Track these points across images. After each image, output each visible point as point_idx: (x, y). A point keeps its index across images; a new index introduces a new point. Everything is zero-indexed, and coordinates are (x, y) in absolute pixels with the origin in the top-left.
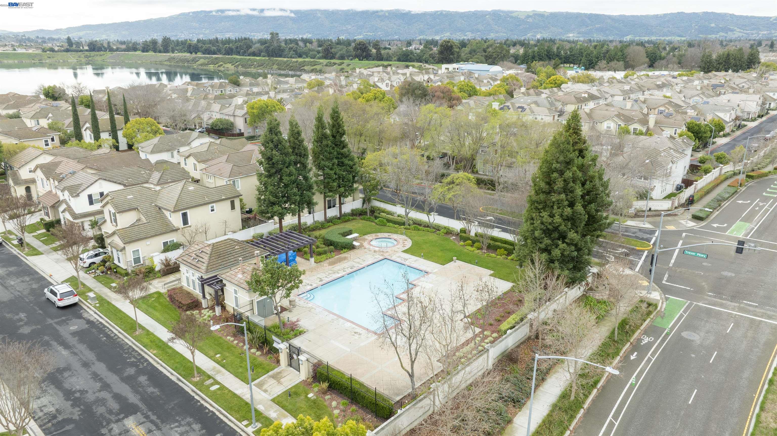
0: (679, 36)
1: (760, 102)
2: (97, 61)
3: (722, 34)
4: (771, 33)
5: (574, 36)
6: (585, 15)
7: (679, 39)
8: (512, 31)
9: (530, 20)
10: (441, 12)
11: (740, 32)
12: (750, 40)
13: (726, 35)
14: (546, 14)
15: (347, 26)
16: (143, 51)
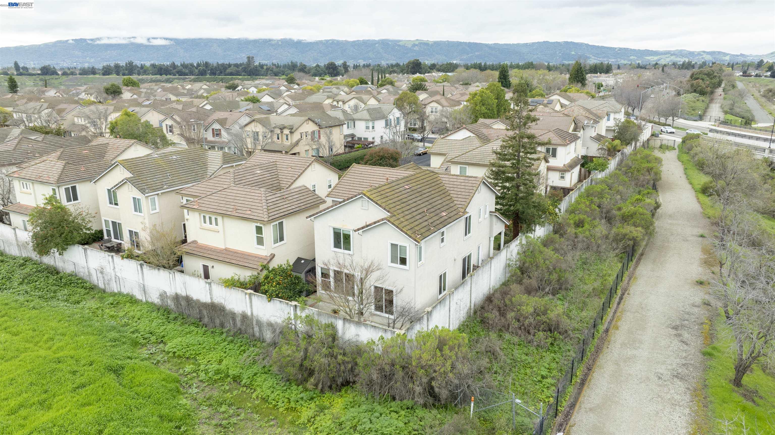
2: (54, 83)
4: (617, 61)
6: (465, 43)
8: (401, 58)
9: (416, 48)
10: (333, 41)
11: (595, 59)
15: (241, 54)
16: (104, 74)
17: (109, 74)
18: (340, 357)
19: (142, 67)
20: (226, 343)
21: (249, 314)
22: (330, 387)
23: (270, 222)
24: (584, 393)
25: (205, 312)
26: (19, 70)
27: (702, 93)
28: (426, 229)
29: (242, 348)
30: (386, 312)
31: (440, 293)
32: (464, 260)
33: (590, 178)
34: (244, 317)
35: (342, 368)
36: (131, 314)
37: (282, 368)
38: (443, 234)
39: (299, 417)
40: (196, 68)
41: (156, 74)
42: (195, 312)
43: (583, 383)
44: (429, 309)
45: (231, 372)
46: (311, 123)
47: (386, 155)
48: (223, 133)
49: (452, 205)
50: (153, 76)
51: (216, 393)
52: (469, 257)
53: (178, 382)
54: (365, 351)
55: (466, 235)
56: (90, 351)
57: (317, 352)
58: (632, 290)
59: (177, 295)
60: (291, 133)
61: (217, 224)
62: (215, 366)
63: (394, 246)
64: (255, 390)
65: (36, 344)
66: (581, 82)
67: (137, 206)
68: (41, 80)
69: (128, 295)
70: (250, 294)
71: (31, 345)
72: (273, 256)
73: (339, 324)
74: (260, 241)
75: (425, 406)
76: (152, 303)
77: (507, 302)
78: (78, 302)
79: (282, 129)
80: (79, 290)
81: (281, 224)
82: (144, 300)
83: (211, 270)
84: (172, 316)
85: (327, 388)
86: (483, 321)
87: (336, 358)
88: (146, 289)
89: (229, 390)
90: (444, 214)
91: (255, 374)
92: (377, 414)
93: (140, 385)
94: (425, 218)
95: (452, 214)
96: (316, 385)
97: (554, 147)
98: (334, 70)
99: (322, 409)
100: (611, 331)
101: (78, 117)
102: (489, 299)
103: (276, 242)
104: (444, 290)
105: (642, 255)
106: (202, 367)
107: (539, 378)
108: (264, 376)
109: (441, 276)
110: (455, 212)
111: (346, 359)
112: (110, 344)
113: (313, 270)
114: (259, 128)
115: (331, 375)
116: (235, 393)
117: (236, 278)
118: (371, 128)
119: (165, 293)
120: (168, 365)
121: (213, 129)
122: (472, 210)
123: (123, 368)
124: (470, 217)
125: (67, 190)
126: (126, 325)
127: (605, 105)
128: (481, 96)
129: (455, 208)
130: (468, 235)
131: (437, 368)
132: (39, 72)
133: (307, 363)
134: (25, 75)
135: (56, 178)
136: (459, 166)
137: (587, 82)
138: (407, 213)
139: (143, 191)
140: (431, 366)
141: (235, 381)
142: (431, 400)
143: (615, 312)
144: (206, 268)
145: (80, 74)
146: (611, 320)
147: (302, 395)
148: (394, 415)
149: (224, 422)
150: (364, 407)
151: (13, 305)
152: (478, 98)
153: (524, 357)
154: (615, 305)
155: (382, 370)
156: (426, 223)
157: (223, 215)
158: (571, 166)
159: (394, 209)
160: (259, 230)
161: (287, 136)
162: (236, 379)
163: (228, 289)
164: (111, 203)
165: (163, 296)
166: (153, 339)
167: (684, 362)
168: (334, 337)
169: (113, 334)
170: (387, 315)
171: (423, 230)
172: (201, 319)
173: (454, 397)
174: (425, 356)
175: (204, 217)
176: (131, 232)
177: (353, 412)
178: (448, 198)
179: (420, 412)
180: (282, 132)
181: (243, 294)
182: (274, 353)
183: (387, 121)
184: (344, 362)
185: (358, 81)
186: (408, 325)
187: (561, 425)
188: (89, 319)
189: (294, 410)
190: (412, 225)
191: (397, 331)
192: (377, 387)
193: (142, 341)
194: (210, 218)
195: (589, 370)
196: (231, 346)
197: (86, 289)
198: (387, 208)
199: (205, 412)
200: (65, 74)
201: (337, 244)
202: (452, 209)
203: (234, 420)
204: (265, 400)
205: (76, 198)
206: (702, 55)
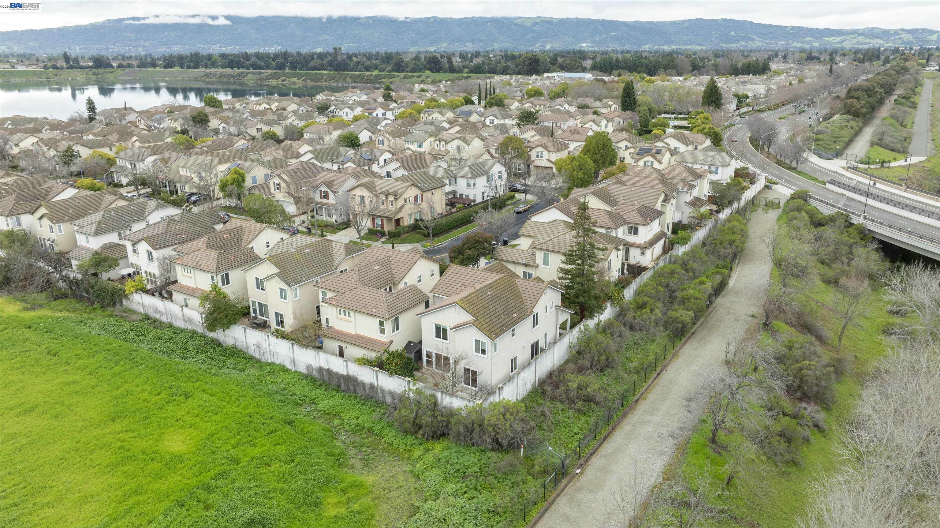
0: (700, 45)
1: (766, 90)
2: (108, 78)
3: (743, 43)
4: (788, 44)
5: (587, 46)
6: (598, 21)
7: (700, 48)
8: (518, 40)
9: (537, 28)
11: (760, 41)
12: (768, 51)
13: (746, 44)
14: (555, 21)
16: (165, 67)
17: (171, 67)
18: (439, 417)
19: (209, 57)
20: (360, 405)
21: (376, 384)
22: (433, 437)
23: (389, 318)
24: (603, 445)
25: (342, 382)
26: (69, 62)
27: (856, 115)
28: (500, 329)
29: (372, 409)
30: (472, 386)
31: (512, 371)
32: (532, 346)
33: (669, 254)
34: (372, 387)
35: (441, 424)
36: (287, 380)
37: (401, 424)
38: (513, 330)
39: (413, 455)
40: (274, 60)
41: (226, 67)
42: (335, 381)
43: (606, 437)
44: (501, 386)
45: (366, 425)
46: (414, 188)
47: (481, 240)
48: (331, 195)
49: (522, 306)
50: (222, 70)
51: (358, 439)
52: (537, 343)
53: (332, 431)
54: (456, 414)
55: (534, 327)
56: (267, 409)
57: (424, 413)
58: (669, 368)
59: (320, 367)
60: (396, 199)
61: (349, 316)
62: (354, 422)
63: (477, 341)
64: (383, 438)
65: (228, 402)
66: (715, 103)
67: (283, 294)
68: (94, 74)
69: (279, 365)
70: (377, 371)
71: (224, 404)
72: (391, 342)
73: (439, 395)
74: (382, 331)
75: (493, 450)
76: (300, 372)
77: (562, 379)
78: (244, 370)
79: (387, 196)
80: (242, 360)
81: (397, 318)
82: (293, 370)
83: (345, 351)
84: (317, 383)
85: (430, 438)
86: (543, 393)
87: (436, 418)
88: (296, 362)
89: (366, 438)
90: (515, 315)
91: (383, 427)
92: (462, 454)
93: (309, 433)
94: (500, 320)
95: (521, 315)
96: (424, 435)
97: (636, 226)
98: (436, 65)
99: (427, 451)
100: (640, 401)
101: (183, 167)
102: (550, 375)
103: (393, 331)
104: (515, 368)
105: (693, 333)
106: (346, 421)
107: (573, 434)
108: (389, 429)
109: (512, 361)
110: (524, 313)
111: (443, 419)
112: (279, 404)
113: (419, 352)
114: (365, 193)
115: (433, 429)
116: (370, 439)
117: (365, 357)
118: (472, 185)
119: (311, 365)
120: (322, 420)
121: (321, 191)
122: (539, 309)
123: (294, 421)
124: (537, 314)
125: (222, 276)
126: (284, 389)
127: (714, 157)
128: (579, 161)
129: (525, 309)
130: (536, 327)
131: (500, 427)
132: (91, 64)
133: (417, 421)
134: (76, 68)
135: (214, 267)
136: (543, 252)
137: (723, 101)
138: (487, 317)
139: (288, 284)
140: (496, 425)
141: (369, 431)
142: (497, 447)
143: (649, 386)
144: (341, 348)
145: (138, 67)
146: (644, 393)
147: (414, 442)
148: (472, 455)
149: (366, 457)
150: (454, 450)
151: (200, 372)
152: (576, 163)
153: (566, 420)
154: (652, 379)
155: (466, 427)
156: (500, 324)
157: (355, 311)
158: (652, 243)
159: (478, 314)
160: (382, 323)
161: (392, 201)
162: (370, 430)
163: (360, 367)
164: (258, 288)
165: (309, 367)
166: (307, 400)
167: (682, 425)
168: (435, 404)
169: (279, 397)
170: (473, 388)
171: (497, 331)
172: (339, 386)
173: (510, 445)
174: (493, 419)
175: (340, 310)
176: (276, 314)
177: (447, 453)
178: (521, 300)
179: (489, 454)
180: (387, 198)
181: (371, 371)
182: (396, 414)
183: (488, 177)
184: (442, 421)
185: (463, 101)
186: (484, 397)
187: (581, 465)
188: (257, 385)
189: (409, 451)
190: (490, 327)
191: (477, 402)
192: (462, 438)
193: (299, 402)
194: (344, 311)
195: (613, 429)
196: (364, 407)
197: (246, 359)
198: (473, 314)
199: (352, 451)
200: (120, 66)
201: (438, 336)
202: (522, 310)
203: (372, 456)
204: (390, 444)
205: (228, 283)
206: (900, 34)
